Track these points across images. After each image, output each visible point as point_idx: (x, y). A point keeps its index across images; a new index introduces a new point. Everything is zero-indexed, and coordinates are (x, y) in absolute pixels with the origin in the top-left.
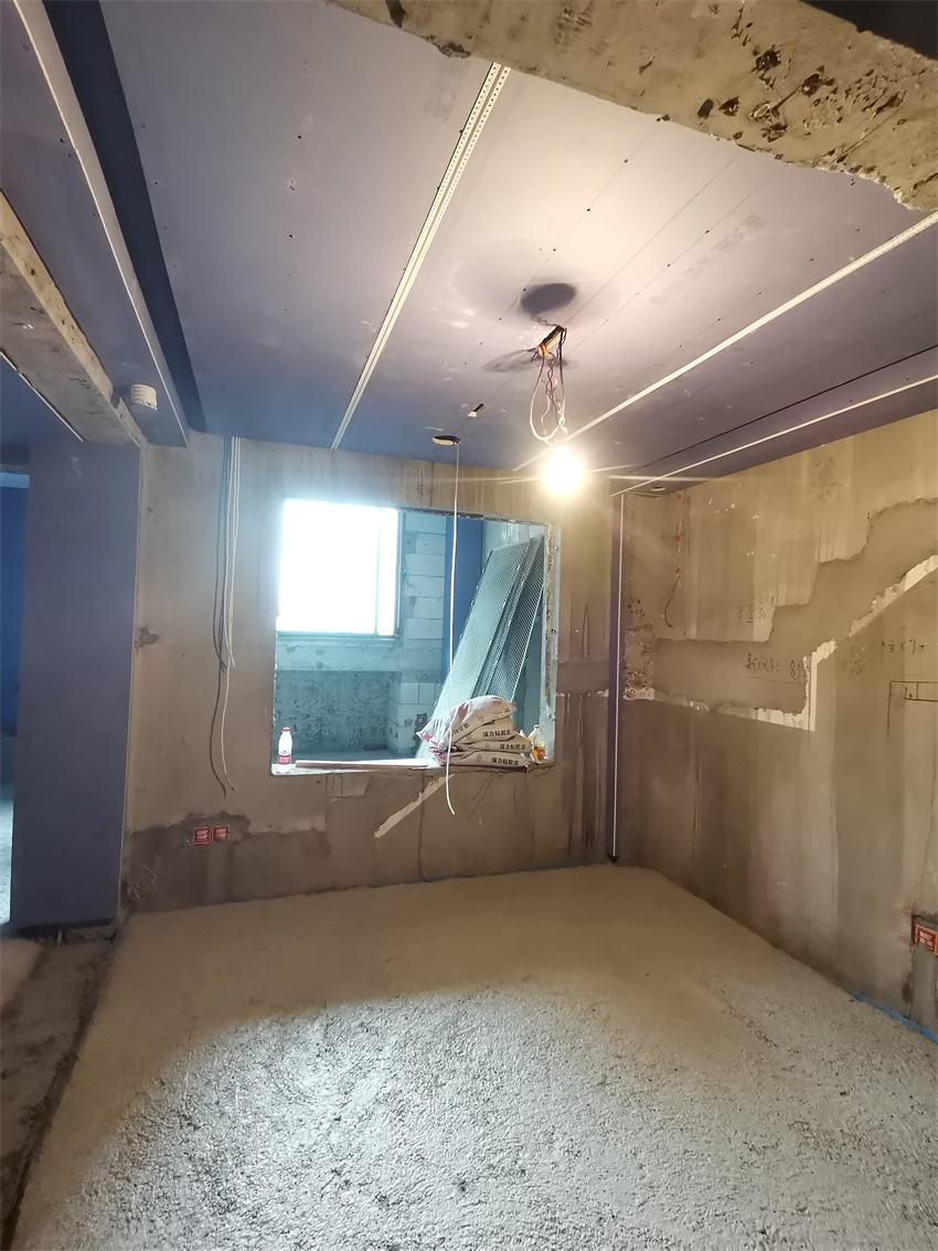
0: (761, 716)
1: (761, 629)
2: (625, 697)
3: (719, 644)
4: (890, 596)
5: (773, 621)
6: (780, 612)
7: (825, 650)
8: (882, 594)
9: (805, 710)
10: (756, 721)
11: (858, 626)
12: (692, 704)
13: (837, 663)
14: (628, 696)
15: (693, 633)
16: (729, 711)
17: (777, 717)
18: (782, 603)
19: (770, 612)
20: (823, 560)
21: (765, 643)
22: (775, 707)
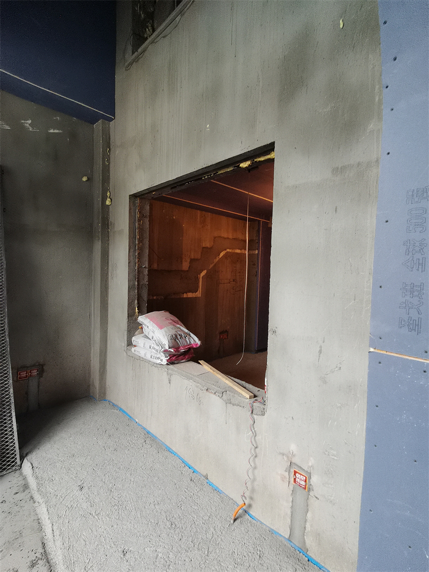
0: (185, 296)
3: (169, 272)
4: (217, 259)
5: (190, 264)
6: (192, 261)
7: (203, 273)
9: (198, 291)
10: (184, 298)
11: (211, 266)
13: (207, 276)
16: (173, 297)
17: (190, 295)
18: (193, 257)
20: (204, 246)
21: (187, 271)
22: (189, 292)
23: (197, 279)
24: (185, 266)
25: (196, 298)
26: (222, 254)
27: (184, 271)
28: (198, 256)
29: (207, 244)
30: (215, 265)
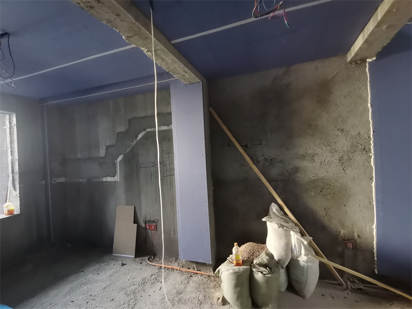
0: (104, 179)
1: (102, 153)
2: (53, 182)
3: (89, 159)
4: (135, 142)
5: (106, 150)
6: (107, 148)
7: (120, 158)
8: (133, 141)
9: (116, 176)
10: (103, 182)
11: (128, 150)
12: (81, 180)
13: (124, 160)
14: (54, 181)
15: (79, 156)
16: (95, 180)
17: (109, 179)
18: (108, 145)
19: (105, 148)
20: (118, 132)
21: (104, 157)
22: (108, 176)
23: (114, 165)
25: (115, 182)
26: (140, 136)
27: (101, 158)
28: (113, 142)
29: (122, 128)
30: (132, 149)
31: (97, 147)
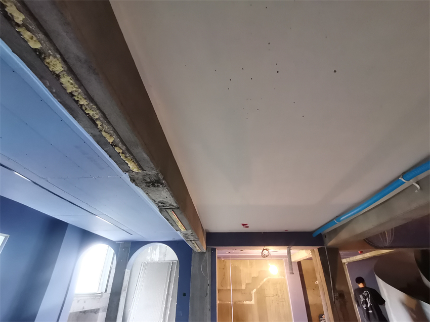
0: (245, 303)
3: (235, 290)
4: (262, 282)
5: (246, 286)
6: (247, 284)
7: (255, 290)
9: (252, 300)
10: (244, 304)
11: (259, 287)
12: (229, 303)
13: (257, 292)
16: (238, 303)
17: (248, 302)
18: (247, 282)
19: (245, 284)
20: (253, 276)
21: (245, 290)
22: (247, 300)
23: (251, 294)
24: (243, 287)
25: (252, 304)
26: (265, 280)
27: (243, 290)
28: (250, 281)
29: (255, 275)
30: (261, 286)
31: (240, 284)
